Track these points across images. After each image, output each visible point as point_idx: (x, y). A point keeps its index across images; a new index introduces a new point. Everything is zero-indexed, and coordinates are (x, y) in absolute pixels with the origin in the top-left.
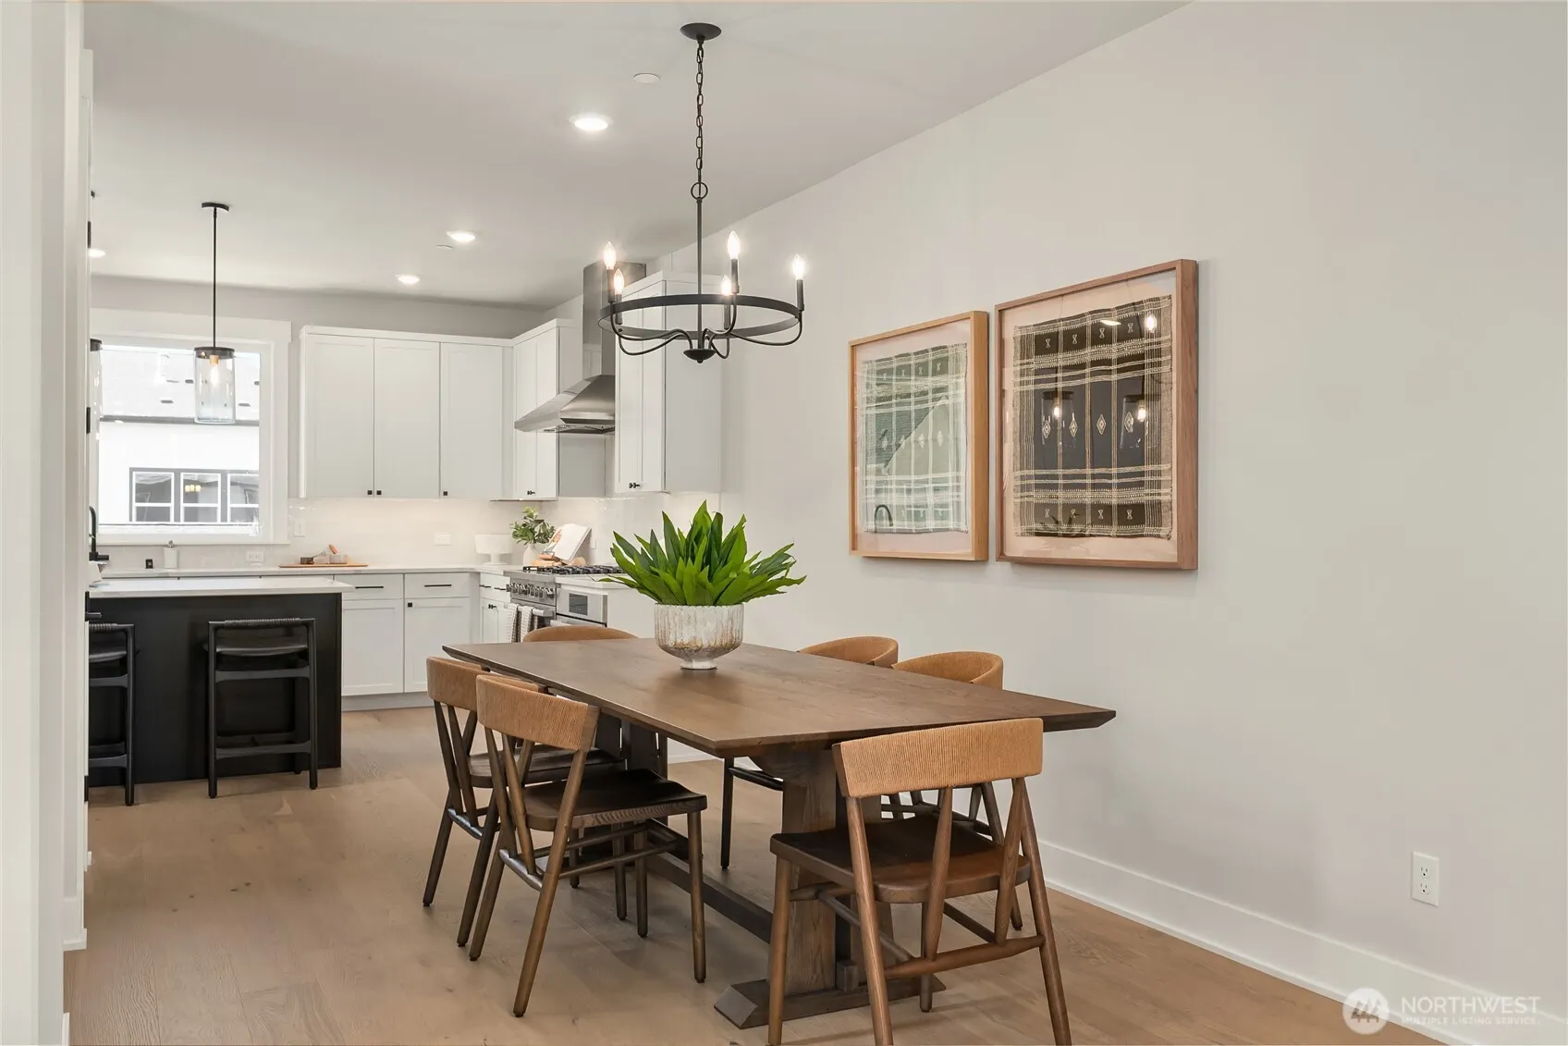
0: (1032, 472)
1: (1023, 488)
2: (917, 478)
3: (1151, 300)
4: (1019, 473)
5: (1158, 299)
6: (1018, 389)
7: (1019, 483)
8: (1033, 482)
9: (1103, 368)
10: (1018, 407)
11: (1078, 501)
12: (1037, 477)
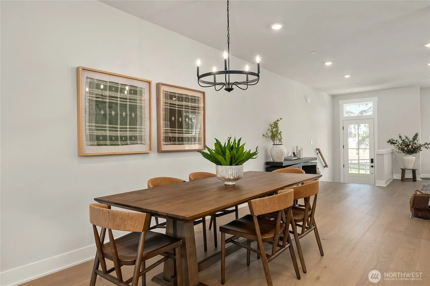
0: (169, 129)
1: (166, 132)
2: (121, 126)
3: (198, 97)
4: (164, 129)
5: (199, 97)
6: (164, 107)
7: (165, 131)
8: (169, 131)
9: (187, 107)
10: (164, 111)
11: (182, 136)
12: (171, 130)
